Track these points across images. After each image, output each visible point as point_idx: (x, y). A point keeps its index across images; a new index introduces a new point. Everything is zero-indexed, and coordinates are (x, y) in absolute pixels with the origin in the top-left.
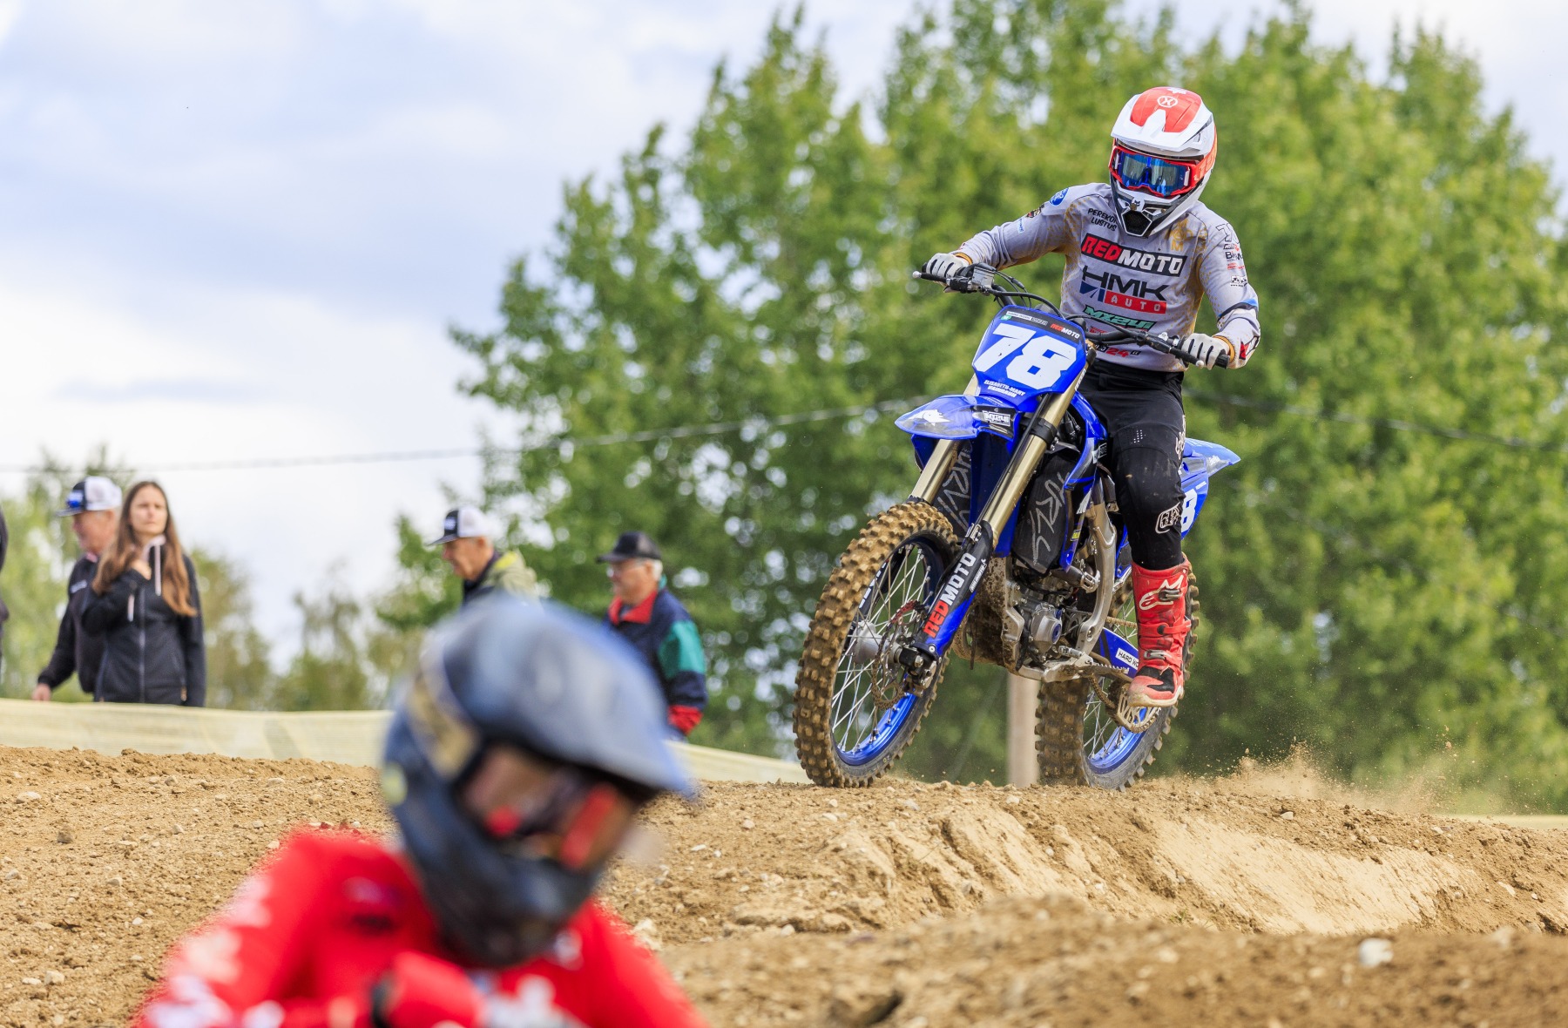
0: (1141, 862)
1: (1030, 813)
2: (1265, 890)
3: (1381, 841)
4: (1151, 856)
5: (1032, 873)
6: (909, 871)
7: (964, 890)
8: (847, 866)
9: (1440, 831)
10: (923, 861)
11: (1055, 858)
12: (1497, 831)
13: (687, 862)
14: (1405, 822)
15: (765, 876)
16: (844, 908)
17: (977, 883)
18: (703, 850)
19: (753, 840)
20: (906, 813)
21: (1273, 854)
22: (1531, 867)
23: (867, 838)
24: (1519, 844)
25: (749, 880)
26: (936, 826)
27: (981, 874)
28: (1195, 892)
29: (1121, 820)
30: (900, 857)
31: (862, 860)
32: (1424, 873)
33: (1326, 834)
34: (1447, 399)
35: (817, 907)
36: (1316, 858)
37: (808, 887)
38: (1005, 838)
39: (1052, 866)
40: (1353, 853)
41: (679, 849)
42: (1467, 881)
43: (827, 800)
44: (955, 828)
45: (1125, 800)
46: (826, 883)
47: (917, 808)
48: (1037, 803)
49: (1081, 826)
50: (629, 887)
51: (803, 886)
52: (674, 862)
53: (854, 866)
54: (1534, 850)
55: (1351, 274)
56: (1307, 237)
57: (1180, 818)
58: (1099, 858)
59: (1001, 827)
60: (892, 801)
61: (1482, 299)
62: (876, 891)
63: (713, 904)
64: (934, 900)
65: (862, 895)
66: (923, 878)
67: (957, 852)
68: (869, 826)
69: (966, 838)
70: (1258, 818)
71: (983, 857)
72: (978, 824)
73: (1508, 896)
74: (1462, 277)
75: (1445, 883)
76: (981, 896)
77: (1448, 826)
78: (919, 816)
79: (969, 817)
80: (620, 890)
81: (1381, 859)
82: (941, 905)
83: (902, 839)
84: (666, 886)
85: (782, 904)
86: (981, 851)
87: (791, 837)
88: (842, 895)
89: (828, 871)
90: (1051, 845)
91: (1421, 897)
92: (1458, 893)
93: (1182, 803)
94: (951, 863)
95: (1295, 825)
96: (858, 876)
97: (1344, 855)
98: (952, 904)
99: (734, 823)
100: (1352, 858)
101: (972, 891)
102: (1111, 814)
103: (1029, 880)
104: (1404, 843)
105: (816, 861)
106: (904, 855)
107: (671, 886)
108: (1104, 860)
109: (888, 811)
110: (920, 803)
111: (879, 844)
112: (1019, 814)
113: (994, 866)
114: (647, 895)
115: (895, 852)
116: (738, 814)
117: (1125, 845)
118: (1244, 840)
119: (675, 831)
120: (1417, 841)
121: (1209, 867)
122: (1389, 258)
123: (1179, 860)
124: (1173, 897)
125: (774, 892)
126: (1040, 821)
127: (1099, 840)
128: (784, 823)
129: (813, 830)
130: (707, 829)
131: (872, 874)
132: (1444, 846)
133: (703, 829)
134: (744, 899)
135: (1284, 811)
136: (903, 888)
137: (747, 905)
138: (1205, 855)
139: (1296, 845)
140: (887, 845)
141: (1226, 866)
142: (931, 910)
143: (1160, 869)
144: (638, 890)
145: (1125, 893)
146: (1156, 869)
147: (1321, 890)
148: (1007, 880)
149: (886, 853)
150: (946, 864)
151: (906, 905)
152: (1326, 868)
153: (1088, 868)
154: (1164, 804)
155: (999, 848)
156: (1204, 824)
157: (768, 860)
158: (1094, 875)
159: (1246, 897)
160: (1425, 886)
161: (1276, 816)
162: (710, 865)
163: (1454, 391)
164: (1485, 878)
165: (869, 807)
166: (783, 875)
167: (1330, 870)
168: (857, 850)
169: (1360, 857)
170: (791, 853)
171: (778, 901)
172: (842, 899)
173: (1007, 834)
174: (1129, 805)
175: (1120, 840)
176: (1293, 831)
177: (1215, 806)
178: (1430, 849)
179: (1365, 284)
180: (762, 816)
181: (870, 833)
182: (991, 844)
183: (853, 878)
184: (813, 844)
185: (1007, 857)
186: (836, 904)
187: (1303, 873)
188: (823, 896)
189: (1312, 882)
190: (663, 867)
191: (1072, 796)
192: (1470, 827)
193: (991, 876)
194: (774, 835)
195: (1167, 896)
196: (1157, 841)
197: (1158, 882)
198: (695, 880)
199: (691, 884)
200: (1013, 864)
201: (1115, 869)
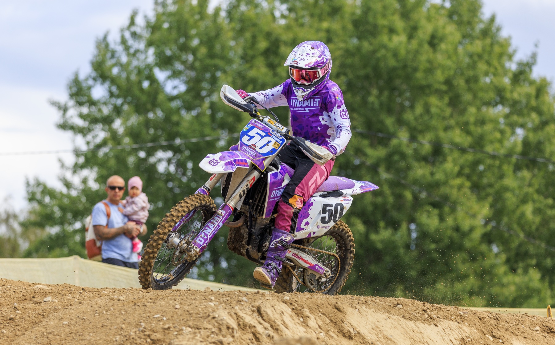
0: (339, 324)
1: (293, 304)
2: (390, 337)
3: (438, 317)
4: (343, 322)
5: (294, 328)
6: (243, 327)
7: (266, 335)
8: (218, 324)
9: (462, 314)
10: (249, 323)
11: (304, 322)
12: (486, 314)
13: (152, 322)
14: (448, 309)
15: (184, 328)
16: (217, 342)
17: (271, 332)
18: (159, 317)
19: (179, 313)
20: (242, 303)
21: (394, 322)
22: (500, 329)
23: (226, 313)
24: (494, 319)
25: (177, 329)
26: (255, 309)
27: (273, 329)
28: (361, 337)
29: (331, 307)
30: (240, 321)
31: (224, 322)
32: (455, 331)
33: (415, 314)
34: (464, 135)
35: (205, 341)
36: (411, 324)
37: (202, 333)
38: (283, 314)
39: (302, 326)
40: (426, 322)
41: (149, 316)
42: (473, 334)
43: (210, 297)
44: (263, 309)
45: (333, 299)
46: (209, 331)
47: (247, 301)
48: (296, 300)
49: (314, 309)
50: (128, 332)
51: (200, 332)
52: (146, 322)
53: (221, 325)
54: (501, 322)
55: (424, 82)
56: (405, 67)
57: (355, 307)
58: (322, 322)
59: (282, 309)
60: (237, 298)
61: (481, 94)
62: (230, 335)
63: (162, 340)
64: (254, 339)
65: (224, 336)
66: (249, 330)
67: (263, 319)
68: (227, 308)
69: (267, 314)
70: (387, 307)
71: (274, 321)
72: (272, 308)
73: (490, 341)
74: (472, 85)
75: (464, 335)
76: (273, 337)
77: (466, 311)
78: (248, 304)
79: (268, 305)
80: (124, 333)
81: (438, 325)
82: (256, 341)
83: (241, 314)
84: (143, 331)
85: (191, 340)
86: (273, 319)
87: (195, 312)
88: (216, 336)
89: (210, 326)
90: (302, 317)
91: (454, 341)
92: (469, 339)
93: (356, 300)
94: (261, 324)
95: (402, 310)
96: (222, 329)
97: (423, 323)
98: (261, 341)
99: (172, 306)
100: (426, 324)
101: (269, 336)
102: (327, 304)
103: (293, 331)
104: (447, 318)
105: (205, 322)
106: (241, 320)
107: (145, 331)
108: (324, 324)
109: (235, 302)
110: (248, 299)
111: (231, 316)
112: (289, 304)
113: (278, 325)
114: (135, 336)
115: (238, 319)
116: (173, 302)
117: (332, 318)
118: (382, 316)
119: (147, 309)
120: (453, 318)
121: (367, 327)
122: (440, 76)
123: (355, 324)
124: (352, 339)
125: (187, 335)
126: (298, 307)
127: (322, 315)
128: (192, 306)
129: (204, 309)
130: (160, 308)
131: (228, 328)
132: (464, 320)
133: (159, 308)
134: (175, 338)
135: (398, 304)
136: (241, 334)
137: (176, 340)
138: (365, 322)
139: (403, 319)
140: (235, 316)
141: (374, 327)
142: (252, 343)
143: (347, 327)
144: (132, 333)
145: (332, 337)
146: (345, 327)
147: (413, 337)
148: (283, 331)
149: (234, 319)
150: (259, 324)
151: (242, 341)
152: (415, 328)
153: (317, 327)
154: (348, 301)
155: (281, 318)
156: (365, 309)
157: (185, 321)
158: (319, 330)
159: (382, 339)
160: (456, 336)
161: (395, 306)
162: (161, 323)
163: (468, 133)
164: (480, 333)
165: (227, 300)
166: (191, 328)
167: (417, 329)
168: (222, 318)
169: (429, 324)
170: (195, 319)
171: (189, 339)
172: (216, 338)
173: (284, 312)
174: (334, 301)
175: (330, 315)
176: (402, 313)
177: (370, 302)
178: (458, 321)
179: (429, 86)
180: (183, 303)
181: (228, 311)
182: (277, 316)
183: (220, 330)
184: (204, 315)
185: (284, 322)
186: (213, 340)
187: (405, 330)
188: (208, 337)
189: (409, 334)
190: (142, 324)
191: (311, 297)
192: (475, 312)
193: (277, 330)
194: (188, 311)
195: (349, 339)
196: (346, 316)
197: (346, 333)
198: (155, 329)
199: (153, 331)
200: (286, 325)
201: (328, 327)
